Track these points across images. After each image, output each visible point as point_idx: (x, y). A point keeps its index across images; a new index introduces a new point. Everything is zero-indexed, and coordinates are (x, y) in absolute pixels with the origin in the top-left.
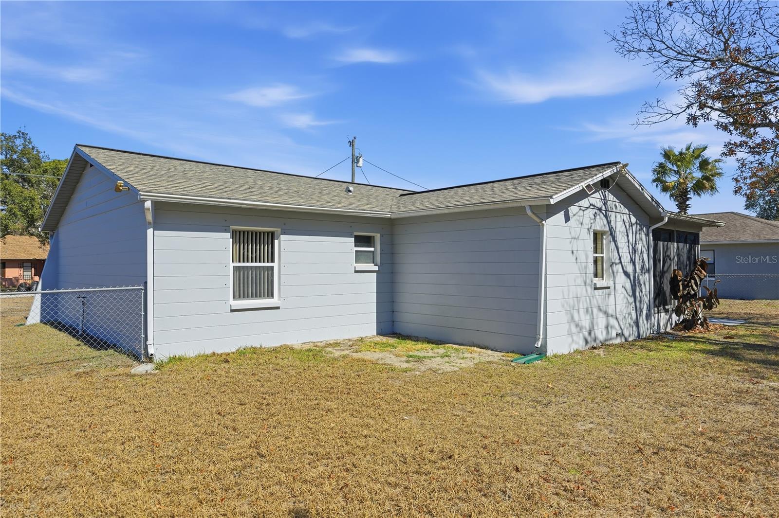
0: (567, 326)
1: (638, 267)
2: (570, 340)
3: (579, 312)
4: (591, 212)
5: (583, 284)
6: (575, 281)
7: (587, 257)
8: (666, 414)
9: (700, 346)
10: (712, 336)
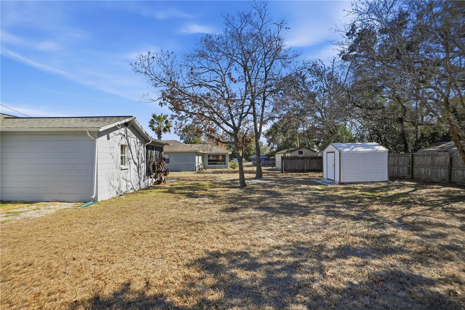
0: (108, 187)
1: (140, 160)
2: (109, 193)
3: (113, 180)
4: (120, 136)
5: (116, 168)
6: (112, 167)
7: (118, 156)
8: (146, 218)
9: (162, 190)
10: (167, 186)
